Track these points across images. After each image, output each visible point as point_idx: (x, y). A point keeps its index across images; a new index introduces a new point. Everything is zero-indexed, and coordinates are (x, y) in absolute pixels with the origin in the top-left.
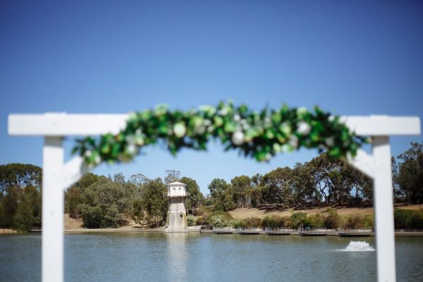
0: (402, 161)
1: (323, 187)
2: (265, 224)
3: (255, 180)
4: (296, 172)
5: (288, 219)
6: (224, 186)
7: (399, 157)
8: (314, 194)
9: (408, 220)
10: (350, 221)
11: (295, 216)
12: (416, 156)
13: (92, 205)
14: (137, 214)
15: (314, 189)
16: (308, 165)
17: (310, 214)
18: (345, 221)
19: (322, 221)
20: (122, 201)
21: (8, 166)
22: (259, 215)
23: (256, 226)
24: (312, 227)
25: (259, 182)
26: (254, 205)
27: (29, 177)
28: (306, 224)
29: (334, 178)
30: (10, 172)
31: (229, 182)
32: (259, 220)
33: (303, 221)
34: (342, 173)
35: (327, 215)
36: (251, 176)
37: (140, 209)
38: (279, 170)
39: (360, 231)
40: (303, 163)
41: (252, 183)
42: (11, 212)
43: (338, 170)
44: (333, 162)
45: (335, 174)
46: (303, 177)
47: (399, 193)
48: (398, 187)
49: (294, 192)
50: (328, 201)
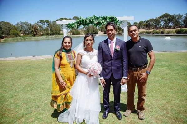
1: (162, 23)
2: (146, 33)
3: (145, 22)
4: (155, 20)
5: (152, 31)
6: (137, 24)
7: (185, 15)
8: (159, 25)
9: (184, 32)
10: (168, 32)
11: (154, 31)
15: (160, 24)
16: (159, 18)
19: (161, 32)
22: (145, 31)
23: (144, 33)
24: (158, 33)
25: (146, 22)
26: (144, 28)
28: (157, 33)
29: (165, 21)
31: (138, 23)
32: (145, 32)
33: (156, 32)
36: (144, 21)
38: (151, 19)
39: (170, 34)
41: (144, 23)
42: (88, 31)
43: (166, 19)
44: (165, 17)
45: (165, 20)
46: (157, 21)
47: (183, 24)
48: (183, 23)
49: (154, 25)
50: (163, 27)
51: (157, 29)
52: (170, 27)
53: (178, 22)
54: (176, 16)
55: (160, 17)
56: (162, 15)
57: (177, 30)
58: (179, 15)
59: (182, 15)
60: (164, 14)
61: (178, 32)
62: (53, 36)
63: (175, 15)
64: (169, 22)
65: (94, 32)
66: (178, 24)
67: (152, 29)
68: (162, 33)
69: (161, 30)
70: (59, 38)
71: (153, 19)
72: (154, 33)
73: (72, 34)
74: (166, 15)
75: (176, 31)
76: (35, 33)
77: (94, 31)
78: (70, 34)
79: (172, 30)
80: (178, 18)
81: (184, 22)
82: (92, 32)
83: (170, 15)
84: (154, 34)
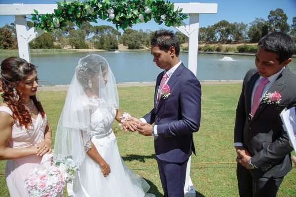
0: (251, 25)
1: (218, 36)
4: (208, 29)
5: (203, 47)
8: (214, 38)
9: (249, 49)
10: (226, 49)
11: (206, 46)
12: (256, 24)
13: (132, 41)
14: (147, 44)
15: (214, 36)
16: (213, 26)
17: (212, 46)
18: (225, 49)
19: (216, 48)
20: (142, 39)
21: (101, 26)
24: (212, 51)
27: (108, 30)
28: (210, 50)
29: (222, 32)
30: (101, 29)
33: (209, 48)
34: (226, 30)
35: (218, 46)
37: (148, 42)
39: (230, 53)
40: (211, 26)
42: (102, 44)
43: (224, 28)
44: (222, 25)
45: (223, 30)
46: (210, 31)
47: (247, 38)
48: (247, 36)
49: (206, 37)
50: (219, 41)
51: (211, 43)
52: (229, 42)
53: (240, 35)
54: (238, 26)
55: (215, 25)
56: (218, 23)
57: (240, 46)
58: (242, 23)
59: (247, 25)
60: (221, 22)
61: (242, 50)
62: (41, 50)
63: (236, 23)
64: (228, 34)
65: (112, 46)
66: (240, 38)
67: (203, 43)
68: (218, 50)
69: (217, 46)
70: (51, 53)
71: (204, 28)
72: (205, 51)
73: (74, 47)
74: (223, 23)
75: (238, 48)
76: (5, 43)
77: (111, 44)
78: (71, 47)
79: (231, 46)
80: (240, 29)
81: (249, 36)
82: (108, 44)
83: (230, 23)
84: (207, 52)
